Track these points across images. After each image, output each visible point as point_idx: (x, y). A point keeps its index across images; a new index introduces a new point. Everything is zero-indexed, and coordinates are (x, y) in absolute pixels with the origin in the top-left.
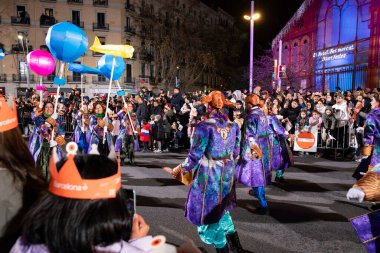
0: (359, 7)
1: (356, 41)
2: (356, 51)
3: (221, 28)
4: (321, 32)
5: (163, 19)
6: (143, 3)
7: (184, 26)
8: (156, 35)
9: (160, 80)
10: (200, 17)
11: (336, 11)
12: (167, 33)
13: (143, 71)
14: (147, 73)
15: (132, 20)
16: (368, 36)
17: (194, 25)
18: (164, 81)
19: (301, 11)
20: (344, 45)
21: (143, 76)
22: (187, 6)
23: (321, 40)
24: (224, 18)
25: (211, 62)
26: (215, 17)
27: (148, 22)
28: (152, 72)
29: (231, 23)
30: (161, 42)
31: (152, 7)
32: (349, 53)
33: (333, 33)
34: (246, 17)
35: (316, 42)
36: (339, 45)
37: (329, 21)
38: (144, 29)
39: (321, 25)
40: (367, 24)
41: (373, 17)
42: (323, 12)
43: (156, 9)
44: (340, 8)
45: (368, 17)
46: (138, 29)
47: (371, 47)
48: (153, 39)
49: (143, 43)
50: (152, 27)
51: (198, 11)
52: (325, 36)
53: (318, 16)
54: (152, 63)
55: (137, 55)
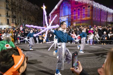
0: (69, 7)
1: (68, 15)
3: (36, 10)
4: (61, 13)
6: (12, 1)
7: (25, 9)
8: (17, 11)
9: (18, 24)
10: (30, 6)
11: (64, 8)
12: (20, 10)
13: (13, 21)
14: (14, 22)
15: (8, 6)
16: (71, 14)
17: (28, 9)
18: (20, 24)
19: (56, 7)
20: (66, 16)
21: (13, 23)
22: (26, 3)
25: (33, 19)
26: (34, 7)
28: (16, 22)
29: (39, 9)
30: (18, 13)
31: (15, 2)
32: (67, 18)
33: (63, 13)
35: (60, 15)
36: (65, 16)
37: (62, 10)
38: (12, 9)
39: (61, 11)
41: (71, 10)
42: (61, 8)
43: (16, 3)
45: (70, 10)
46: (10, 9)
47: (71, 17)
48: (15, 12)
49: (12, 13)
50: (15, 8)
51: (29, 5)
54: (16, 19)
55: (11, 16)
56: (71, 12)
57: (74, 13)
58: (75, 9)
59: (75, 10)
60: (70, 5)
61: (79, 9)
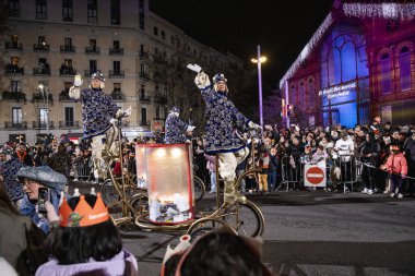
0: (357, 49)
1: (357, 79)
2: (357, 89)
4: (324, 72)
5: (176, 65)
6: (156, 51)
8: (169, 80)
10: (210, 61)
11: (336, 52)
12: (180, 77)
13: (157, 114)
14: (162, 115)
15: (146, 67)
16: (367, 74)
19: (305, 53)
20: (346, 83)
21: (158, 119)
22: (198, 51)
23: (325, 79)
24: (234, 62)
27: (161, 67)
29: (240, 65)
30: (174, 86)
31: (165, 54)
32: (351, 90)
33: (335, 72)
34: (253, 61)
35: (321, 81)
36: (342, 84)
37: (330, 62)
38: (157, 74)
39: (324, 65)
40: (365, 63)
41: (369, 58)
42: (324, 54)
43: (169, 56)
44: (340, 50)
45: (365, 58)
46: (151, 75)
47: (371, 84)
48: (166, 83)
49: (157, 88)
50: (165, 72)
51: (208, 55)
52: (329, 75)
53: (320, 58)
54: (166, 106)
55: (152, 99)
56: (370, 66)
57: (380, 68)
58: (385, 50)
59: (385, 56)
60: (361, 40)
61: (405, 50)
